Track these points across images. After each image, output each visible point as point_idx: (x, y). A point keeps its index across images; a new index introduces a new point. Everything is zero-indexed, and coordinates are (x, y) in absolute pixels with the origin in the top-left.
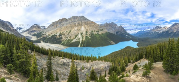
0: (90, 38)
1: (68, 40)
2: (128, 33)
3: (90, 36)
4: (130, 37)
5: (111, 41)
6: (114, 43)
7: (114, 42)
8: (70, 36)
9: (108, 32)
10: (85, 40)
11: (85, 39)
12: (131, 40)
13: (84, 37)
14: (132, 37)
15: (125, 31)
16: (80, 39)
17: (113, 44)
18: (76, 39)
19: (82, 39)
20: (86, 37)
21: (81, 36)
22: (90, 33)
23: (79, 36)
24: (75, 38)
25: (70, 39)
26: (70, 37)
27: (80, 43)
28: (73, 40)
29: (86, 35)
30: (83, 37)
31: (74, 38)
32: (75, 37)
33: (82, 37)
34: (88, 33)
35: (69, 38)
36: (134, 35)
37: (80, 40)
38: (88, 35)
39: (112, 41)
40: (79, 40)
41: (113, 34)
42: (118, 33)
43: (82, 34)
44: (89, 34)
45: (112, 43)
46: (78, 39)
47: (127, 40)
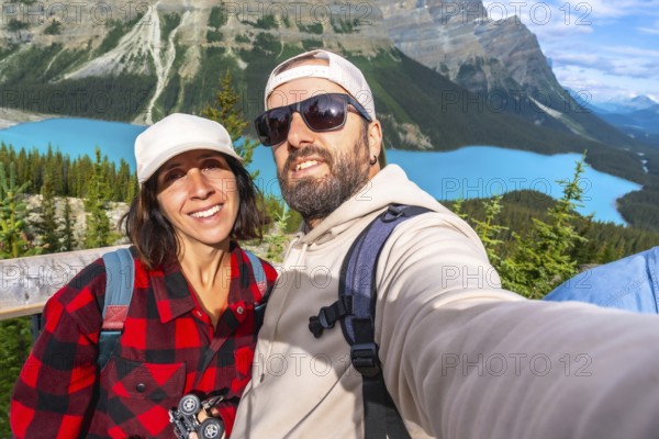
0: (243, 65)
1: (25, 48)
2: (566, 92)
3: (243, 54)
4: (577, 129)
5: (408, 126)
6: (425, 142)
7: (423, 132)
8: (48, 21)
9: (398, 53)
10: (198, 79)
11: (202, 70)
12: (578, 150)
13: (194, 53)
14: (589, 131)
15: (540, 66)
16: (151, 59)
17: (413, 148)
18: (113, 56)
19: (176, 66)
20: (212, 55)
21: (164, 37)
22: (243, 30)
23: (149, 35)
24: (109, 44)
25: (55, 47)
26: (53, 29)
27: (158, 92)
28: (80, 57)
29: (211, 37)
30: (181, 52)
31: (97, 44)
32: (103, 33)
33: (172, 50)
34: (231, 25)
35: (37, 36)
36: (616, 116)
37: (153, 68)
38: (229, 47)
39: (414, 120)
40: (143, 69)
41: (433, 72)
42: (478, 77)
43: (170, 22)
44: (239, 39)
45: (411, 137)
46: (139, 60)
47: (546, 141)
